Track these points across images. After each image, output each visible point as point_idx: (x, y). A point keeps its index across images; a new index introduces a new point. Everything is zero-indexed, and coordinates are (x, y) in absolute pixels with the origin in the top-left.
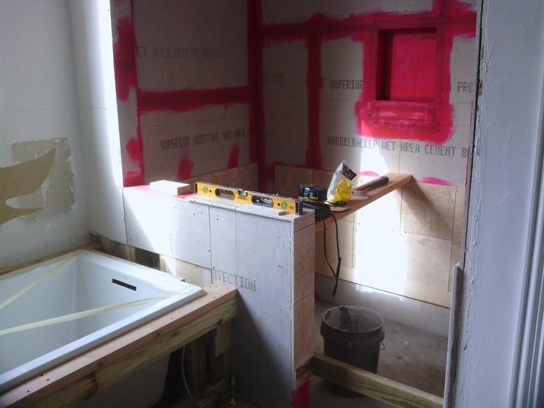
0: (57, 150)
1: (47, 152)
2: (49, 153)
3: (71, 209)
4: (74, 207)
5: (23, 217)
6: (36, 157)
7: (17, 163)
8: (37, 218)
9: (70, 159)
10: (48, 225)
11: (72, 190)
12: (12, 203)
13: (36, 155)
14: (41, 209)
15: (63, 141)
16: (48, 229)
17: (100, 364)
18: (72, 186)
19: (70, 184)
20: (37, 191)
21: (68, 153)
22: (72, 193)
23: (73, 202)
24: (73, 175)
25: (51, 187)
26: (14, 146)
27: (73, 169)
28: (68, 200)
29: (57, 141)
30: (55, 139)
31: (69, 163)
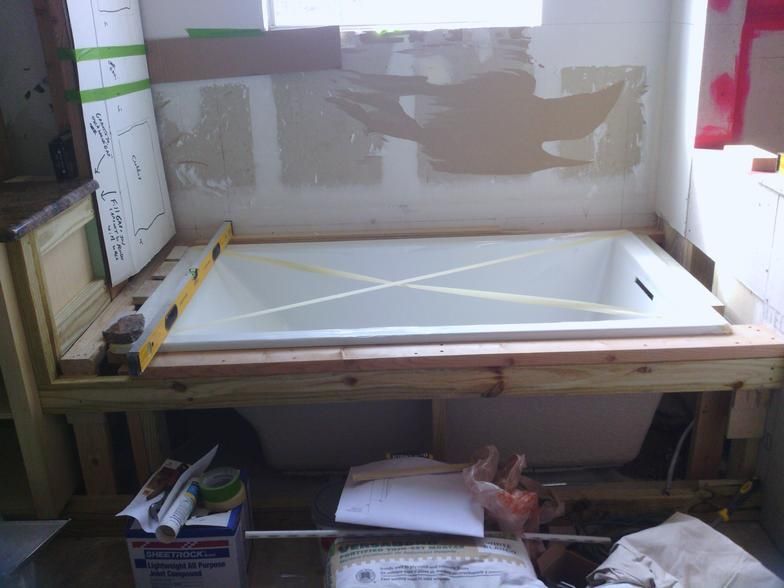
0: (627, 84)
1: (611, 84)
2: (613, 86)
3: (631, 171)
4: (638, 170)
5: (561, 168)
6: (594, 90)
7: (566, 94)
8: (580, 174)
9: (644, 99)
10: (595, 188)
11: (639, 144)
12: (550, 147)
13: (594, 85)
14: (588, 162)
15: (639, 71)
16: (592, 192)
17: (512, 360)
18: (640, 137)
19: (637, 135)
20: (587, 137)
21: (642, 90)
22: (638, 149)
23: (637, 162)
24: (645, 123)
25: (608, 135)
26: (566, 72)
27: (646, 114)
28: (631, 157)
29: (628, 70)
30: (625, 67)
31: (642, 105)
